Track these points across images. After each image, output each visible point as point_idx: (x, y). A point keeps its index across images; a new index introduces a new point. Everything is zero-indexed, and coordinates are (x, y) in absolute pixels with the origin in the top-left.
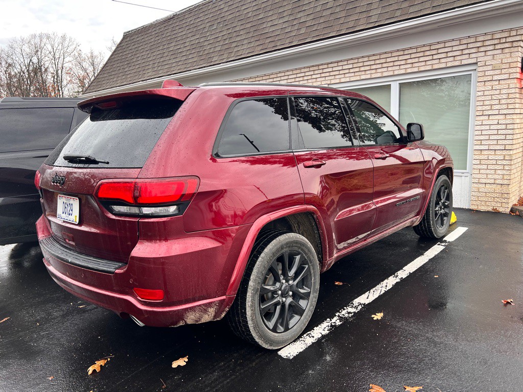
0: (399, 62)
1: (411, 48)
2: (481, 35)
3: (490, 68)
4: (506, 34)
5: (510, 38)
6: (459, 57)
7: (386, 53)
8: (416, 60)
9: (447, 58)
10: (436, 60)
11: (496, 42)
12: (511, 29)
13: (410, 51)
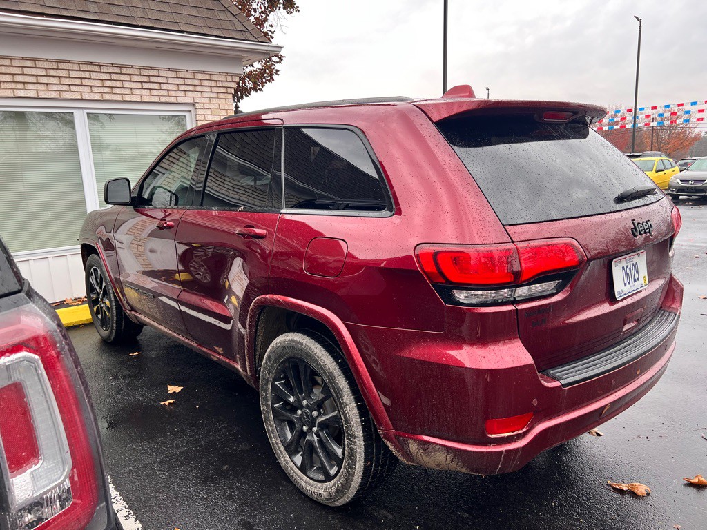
0: (91, 81)
1: (112, 65)
2: (200, 72)
3: (209, 112)
4: (222, 78)
5: (226, 83)
6: (174, 92)
7: (69, 62)
8: (119, 84)
9: (160, 91)
10: (145, 90)
11: (213, 84)
12: (227, 74)
13: (111, 70)
